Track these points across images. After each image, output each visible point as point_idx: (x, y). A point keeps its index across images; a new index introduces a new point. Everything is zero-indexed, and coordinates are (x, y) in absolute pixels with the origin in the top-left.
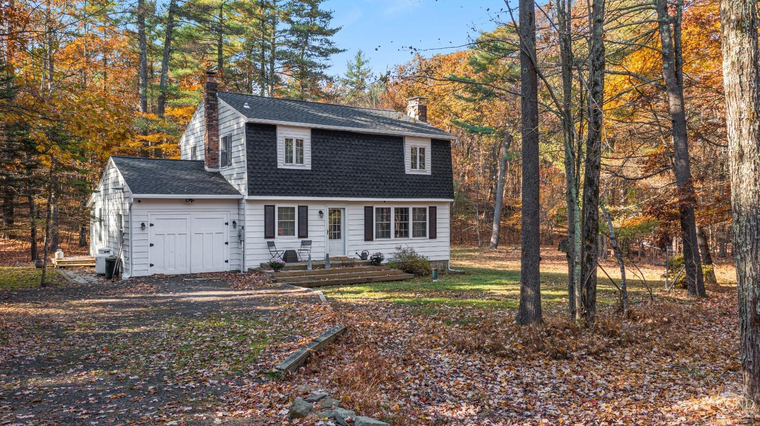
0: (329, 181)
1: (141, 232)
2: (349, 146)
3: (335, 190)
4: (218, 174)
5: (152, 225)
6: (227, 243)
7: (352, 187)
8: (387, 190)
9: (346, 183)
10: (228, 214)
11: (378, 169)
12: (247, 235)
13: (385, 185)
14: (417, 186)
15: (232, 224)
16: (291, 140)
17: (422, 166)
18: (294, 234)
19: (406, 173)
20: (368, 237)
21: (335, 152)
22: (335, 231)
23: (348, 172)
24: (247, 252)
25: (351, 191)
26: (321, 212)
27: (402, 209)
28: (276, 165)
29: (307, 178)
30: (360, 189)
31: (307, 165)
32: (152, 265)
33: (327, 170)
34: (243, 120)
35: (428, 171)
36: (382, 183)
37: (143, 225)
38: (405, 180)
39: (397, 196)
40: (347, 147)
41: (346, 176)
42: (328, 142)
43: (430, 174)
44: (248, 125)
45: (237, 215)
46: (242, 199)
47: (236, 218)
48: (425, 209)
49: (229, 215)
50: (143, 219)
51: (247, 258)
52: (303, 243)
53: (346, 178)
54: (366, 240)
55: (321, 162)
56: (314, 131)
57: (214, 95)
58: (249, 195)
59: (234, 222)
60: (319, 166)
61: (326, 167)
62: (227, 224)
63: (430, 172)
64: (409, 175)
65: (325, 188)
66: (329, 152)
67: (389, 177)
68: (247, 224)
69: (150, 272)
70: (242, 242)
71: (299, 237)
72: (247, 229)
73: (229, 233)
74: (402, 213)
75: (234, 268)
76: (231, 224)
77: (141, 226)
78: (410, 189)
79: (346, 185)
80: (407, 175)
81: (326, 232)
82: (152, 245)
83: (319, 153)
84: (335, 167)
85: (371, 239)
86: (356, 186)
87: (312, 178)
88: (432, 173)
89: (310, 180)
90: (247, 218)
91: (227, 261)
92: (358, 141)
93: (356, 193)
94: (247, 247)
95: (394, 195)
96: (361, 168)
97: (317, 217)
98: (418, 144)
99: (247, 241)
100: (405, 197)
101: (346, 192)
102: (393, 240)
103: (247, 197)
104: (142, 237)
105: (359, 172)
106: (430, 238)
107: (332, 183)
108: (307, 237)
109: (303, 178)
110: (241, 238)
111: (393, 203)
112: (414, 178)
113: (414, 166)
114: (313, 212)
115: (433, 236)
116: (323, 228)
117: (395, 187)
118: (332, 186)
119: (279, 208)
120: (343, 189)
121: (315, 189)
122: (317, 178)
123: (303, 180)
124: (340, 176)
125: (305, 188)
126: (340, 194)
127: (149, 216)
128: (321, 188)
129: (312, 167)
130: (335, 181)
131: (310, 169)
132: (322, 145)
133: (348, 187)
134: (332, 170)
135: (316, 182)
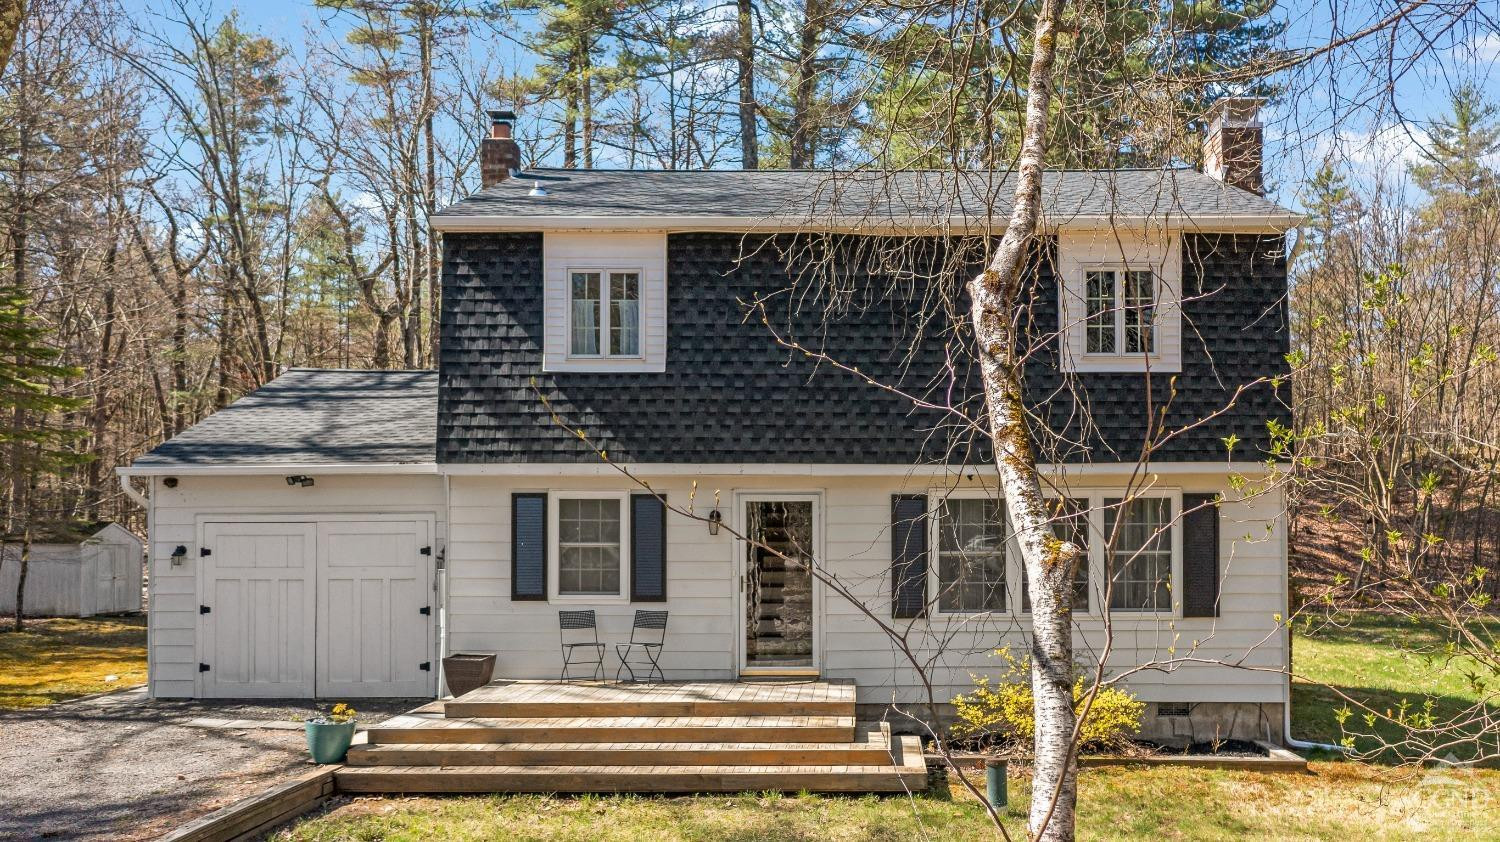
0: (736, 409)
1: (175, 572)
3: (755, 440)
5: (205, 552)
7: (826, 428)
9: (801, 415)
10: (430, 521)
16: (595, 278)
17: (1141, 342)
18: (616, 590)
19: (1065, 369)
20: (908, 605)
25: (821, 440)
26: (716, 516)
28: (538, 362)
29: (652, 401)
30: (855, 433)
31: (651, 358)
32: (204, 668)
33: (726, 371)
35: (1165, 358)
37: (180, 551)
43: (1177, 369)
49: (431, 524)
50: (182, 537)
52: (643, 619)
53: (803, 397)
54: (897, 615)
55: (708, 346)
56: (681, 242)
58: (441, 461)
60: (699, 358)
61: (726, 363)
62: (427, 551)
63: (1177, 359)
64: (1079, 375)
65: (717, 431)
68: (455, 554)
69: (198, 688)
71: (636, 598)
73: (431, 581)
76: (437, 551)
77: (171, 555)
78: (1079, 428)
79: (800, 422)
80: (1067, 376)
81: (736, 582)
82: (205, 610)
83: (703, 313)
84: (761, 359)
85: (921, 614)
86: (840, 423)
87: (670, 402)
88: (1186, 365)
89: (661, 407)
90: (455, 533)
93: (839, 449)
97: (701, 532)
101: (798, 445)
103: (437, 469)
104: (178, 585)
106: (1189, 612)
107: (746, 414)
108: (662, 597)
109: (634, 401)
114: (683, 512)
115: (1202, 606)
116: (723, 571)
118: (745, 427)
119: (563, 503)
120: (789, 435)
121: (677, 440)
122: (686, 401)
123: (633, 410)
124: (776, 389)
125: (639, 435)
126: (773, 452)
127: (200, 525)
128: (699, 432)
129: (668, 364)
130: (755, 409)
131: (662, 369)
132: (714, 288)
133: (808, 427)
134: (747, 372)
135: (682, 414)
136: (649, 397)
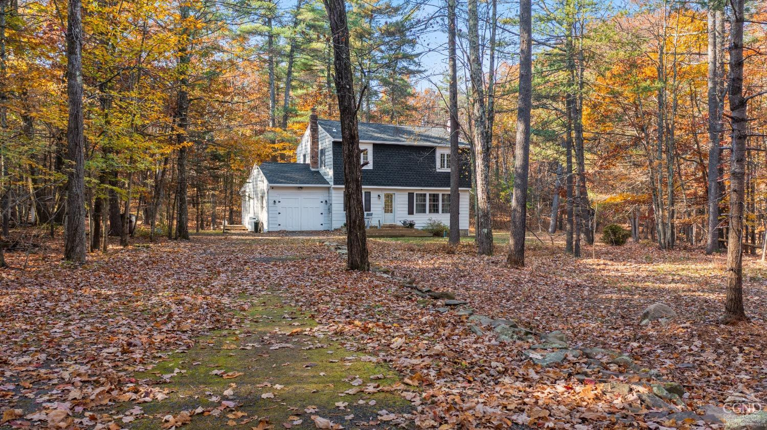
0: (384, 176)
1: (274, 206)
2: (398, 154)
3: (388, 182)
4: (318, 172)
5: (278, 202)
6: (322, 214)
8: (423, 182)
9: (395, 178)
10: (321, 196)
11: (417, 168)
12: (333, 209)
13: (422, 179)
14: (444, 179)
17: (449, 167)
19: (437, 171)
20: (411, 212)
21: (388, 158)
22: (388, 208)
23: (397, 171)
24: (333, 219)
25: (399, 182)
26: (379, 196)
27: (434, 195)
29: (371, 175)
30: (404, 181)
31: (370, 167)
32: (279, 225)
34: (331, 140)
36: (420, 178)
37: (275, 202)
38: (436, 175)
39: (430, 186)
40: (396, 155)
42: (384, 152)
44: (334, 143)
45: (328, 197)
46: (331, 187)
47: (327, 199)
50: (275, 199)
51: (333, 222)
52: (367, 214)
53: (395, 174)
54: (408, 214)
55: (379, 165)
56: (375, 145)
57: (315, 123)
59: (326, 201)
60: (378, 167)
61: (383, 168)
62: (321, 202)
64: (439, 172)
65: (381, 180)
66: (385, 158)
67: (424, 173)
68: (333, 202)
69: (279, 229)
70: (331, 213)
71: (365, 211)
72: (333, 205)
73: (322, 208)
74: (434, 198)
75: (326, 228)
76: (324, 202)
77: (273, 202)
78: (439, 181)
81: (382, 208)
82: (279, 213)
83: (378, 159)
84: (388, 167)
85: (412, 214)
86: (402, 179)
87: (373, 175)
90: (333, 198)
91: (322, 224)
92: (404, 151)
93: (402, 184)
94: (333, 215)
95: (428, 185)
96: (405, 168)
97: (377, 199)
98: (446, 152)
99: (333, 212)
100: (436, 186)
101: (395, 183)
102: (427, 215)
103: (333, 186)
104: (274, 208)
105: (404, 170)
107: (386, 177)
108: (370, 210)
109: (367, 174)
110: (329, 210)
111: (428, 191)
112: (442, 174)
113: (442, 166)
114: (374, 195)
116: (380, 206)
117: (429, 180)
118: (386, 180)
120: (394, 181)
121: (375, 182)
122: (376, 175)
123: (367, 176)
124: (391, 173)
125: (369, 181)
126: (391, 184)
127: (277, 196)
128: (378, 180)
129: (373, 167)
130: (388, 177)
131: (372, 169)
132: (380, 154)
133: (397, 180)
134: (386, 170)
135: (376, 177)
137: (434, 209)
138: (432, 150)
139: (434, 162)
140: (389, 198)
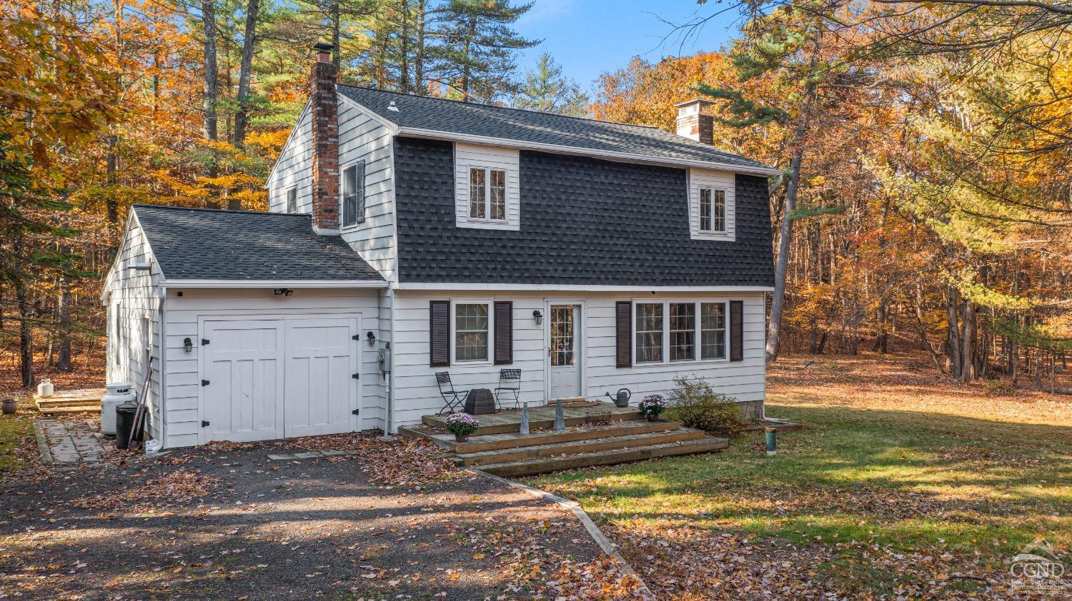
0: (553, 253)
1: (186, 357)
2: (588, 186)
3: (564, 271)
4: (338, 240)
5: (205, 342)
6: (356, 376)
7: (595, 264)
8: (657, 271)
9: (584, 257)
10: (360, 318)
11: (642, 229)
12: (397, 361)
13: (654, 260)
14: (710, 262)
15: (366, 338)
16: (482, 172)
17: (720, 226)
18: (485, 357)
19: (692, 238)
20: (623, 361)
21: (563, 197)
22: (562, 356)
23: (587, 236)
24: (396, 394)
25: (594, 272)
26: (536, 314)
27: (682, 306)
28: (453, 221)
29: (513, 247)
30: (609, 268)
31: (512, 222)
32: (205, 424)
33: (548, 231)
34: (390, 131)
35: (729, 235)
36: (650, 258)
37: (188, 342)
38: (689, 251)
39: (676, 282)
40: (585, 188)
41: (584, 243)
42: (551, 177)
43: (734, 240)
44: (400, 141)
45: (377, 320)
46: (387, 288)
47: (373, 325)
48: (721, 307)
49: (359, 320)
50: (189, 331)
51: (397, 406)
52: (503, 375)
53: (584, 247)
54: (619, 366)
55: (539, 217)
56: (526, 155)
57: (330, 89)
58: (401, 281)
59: (370, 335)
60: (534, 223)
61: (548, 227)
62: (356, 338)
63: (734, 235)
64: (698, 241)
65: (545, 266)
66: (553, 196)
67: (661, 245)
68: (397, 338)
69: (200, 438)
70: (387, 376)
71: (497, 362)
72: (396, 349)
73: (360, 357)
74: (683, 313)
75: (370, 426)
76: (364, 337)
77: (182, 345)
78: (699, 268)
79: (584, 262)
80: (693, 241)
81: (546, 351)
82: (205, 383)
83: (535, 197)
84: (564, 225)
85: (629, 365)
86: (602, 262)
87: (522, 248)
88: (737, 238)
89: (517, 251)
90: (397, 326)
91: (356, 412)
92: (606, 177)
93: (602, 277)
94: (397, 383)
95: (671, 280)
96: (611, 228)
97: (530, 323)
98: (713, 184)
99: (396, 372)
100: (691, 283)
101: (584, 274)
102: (667, 366)
103: (396, 285)
104: (184, 367)
105: (607, 235)
106: (732, 359)
107: (559, 256)
108: (510, 361)
109: (504, 247)
110: (383, 367)
111: (667, 295)
112: (706, 247)
113: (705, 225)
114: (522, 314)
115: (737, 356)
116: (540, 345)
117: (673, 264)
118: (559, 263)
119: (458, 306)
120: (579, 269)
121: (527, 269)
122: (530, 248)
123: (504, 252)
124: (572, 242)
125: (508, 267)
126: (573, 278)
127: (201, 323)
128: (537, 266)
129: (522, 225)
130: (563, 254)
131: (517, 229)
132: (539, 183)
133: (588, 264)
134: (558, 232)
135: (529, 255)
136: (512, 245)
137: (682, 350)
138: (679, 175)
139: (683, 212)
140: (563, 319)
